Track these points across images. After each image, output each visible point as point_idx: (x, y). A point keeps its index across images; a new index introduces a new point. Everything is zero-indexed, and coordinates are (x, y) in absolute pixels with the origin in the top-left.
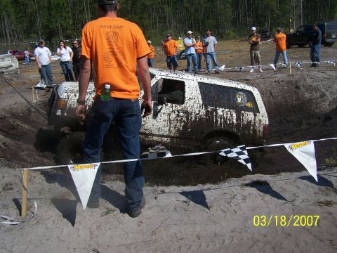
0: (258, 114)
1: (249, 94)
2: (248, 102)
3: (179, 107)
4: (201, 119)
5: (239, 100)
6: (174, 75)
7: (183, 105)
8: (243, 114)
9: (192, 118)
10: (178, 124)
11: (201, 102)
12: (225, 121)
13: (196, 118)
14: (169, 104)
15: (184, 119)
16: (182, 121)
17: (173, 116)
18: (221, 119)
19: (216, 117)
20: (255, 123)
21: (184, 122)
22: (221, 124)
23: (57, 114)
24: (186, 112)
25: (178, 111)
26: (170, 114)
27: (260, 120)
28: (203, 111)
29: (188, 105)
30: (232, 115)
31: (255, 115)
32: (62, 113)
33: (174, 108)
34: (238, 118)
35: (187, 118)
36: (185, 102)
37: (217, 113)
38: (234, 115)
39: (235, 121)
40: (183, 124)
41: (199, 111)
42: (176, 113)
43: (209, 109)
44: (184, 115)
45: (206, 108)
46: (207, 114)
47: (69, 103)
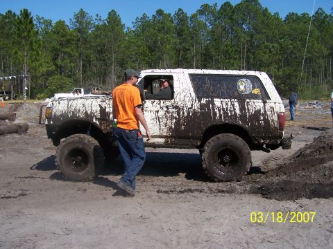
0: (268, 101)
1: (255, 80)
2: (254, 88)
3: (168, 103)
4: (195, 113)
5: (242, 88)
7: (173, 101)
8: (248, 103)
9: (183, 113)
10: (169, 121)
11: (193, 95)
12: (225, 113)
13: (188, 113)
14: (156, 101)
15: (175, 115)
16: (172, 118)
17: (161, 113)
18: (219, 111)
19: (214, 110)
20: (265, 111)
21: (175, 118)
22: (220, 116)
23: (46, 123)
24: (176, 107)
25: (167, 107)
26: (158, 112)
27: (272, 108)
28: (196, 106)
29: (178, 99)
30: (233, 105)
31: (265, 102)
32: (49, 122)
33: (162, 104)
34: (242, 108)
35: (179, 114)
36: (175, 97)
37: (213, 104)
38: (236, 104)
39: (238, 111)
40: (174, 121)
41: (192, 105)
42: (165, 109)
43: (204, 101)
44: (174, 110)
45: (200, 101)
46: (202, 106)
47: (54, 110)
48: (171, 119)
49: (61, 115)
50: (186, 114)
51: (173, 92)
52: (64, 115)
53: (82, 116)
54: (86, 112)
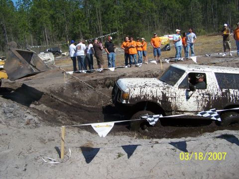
3: (204, 91)
4: (219, 98)
6: (198, 70)
7: (206, 90)
9: (212, 98)
10: (204, 103)
11: (218, 86)
12: (236, 98)
13: (215, 98)
14: (197, 90)
15: (208, 99)
17: (200, 98)
18: (232, 97)
19: (229, 96)
21: (207, 101)
22: (233, 100)
23: (123, 103)
24: (209, 94)
25: (203, 94)
26: (197, 97)
28: (220, 93)
29: (209, 89)
32: (127, 102)
33: (200, 92)
35: (209, 98)
36: (207, 87)
37: (229, 93)
40: (207, 102)
41: (217, 93)
42: (202, 95)
43: (224, 90)
44: (207, 96)
45: (222, 91)
46: (223, 94)
47: (131, 95)
48: (205, 102)
49: (136, 98)
50: (214, 98)
51: (206, 84)
52: (138, 98)
53: (150, 99)
54: (153, 96)
